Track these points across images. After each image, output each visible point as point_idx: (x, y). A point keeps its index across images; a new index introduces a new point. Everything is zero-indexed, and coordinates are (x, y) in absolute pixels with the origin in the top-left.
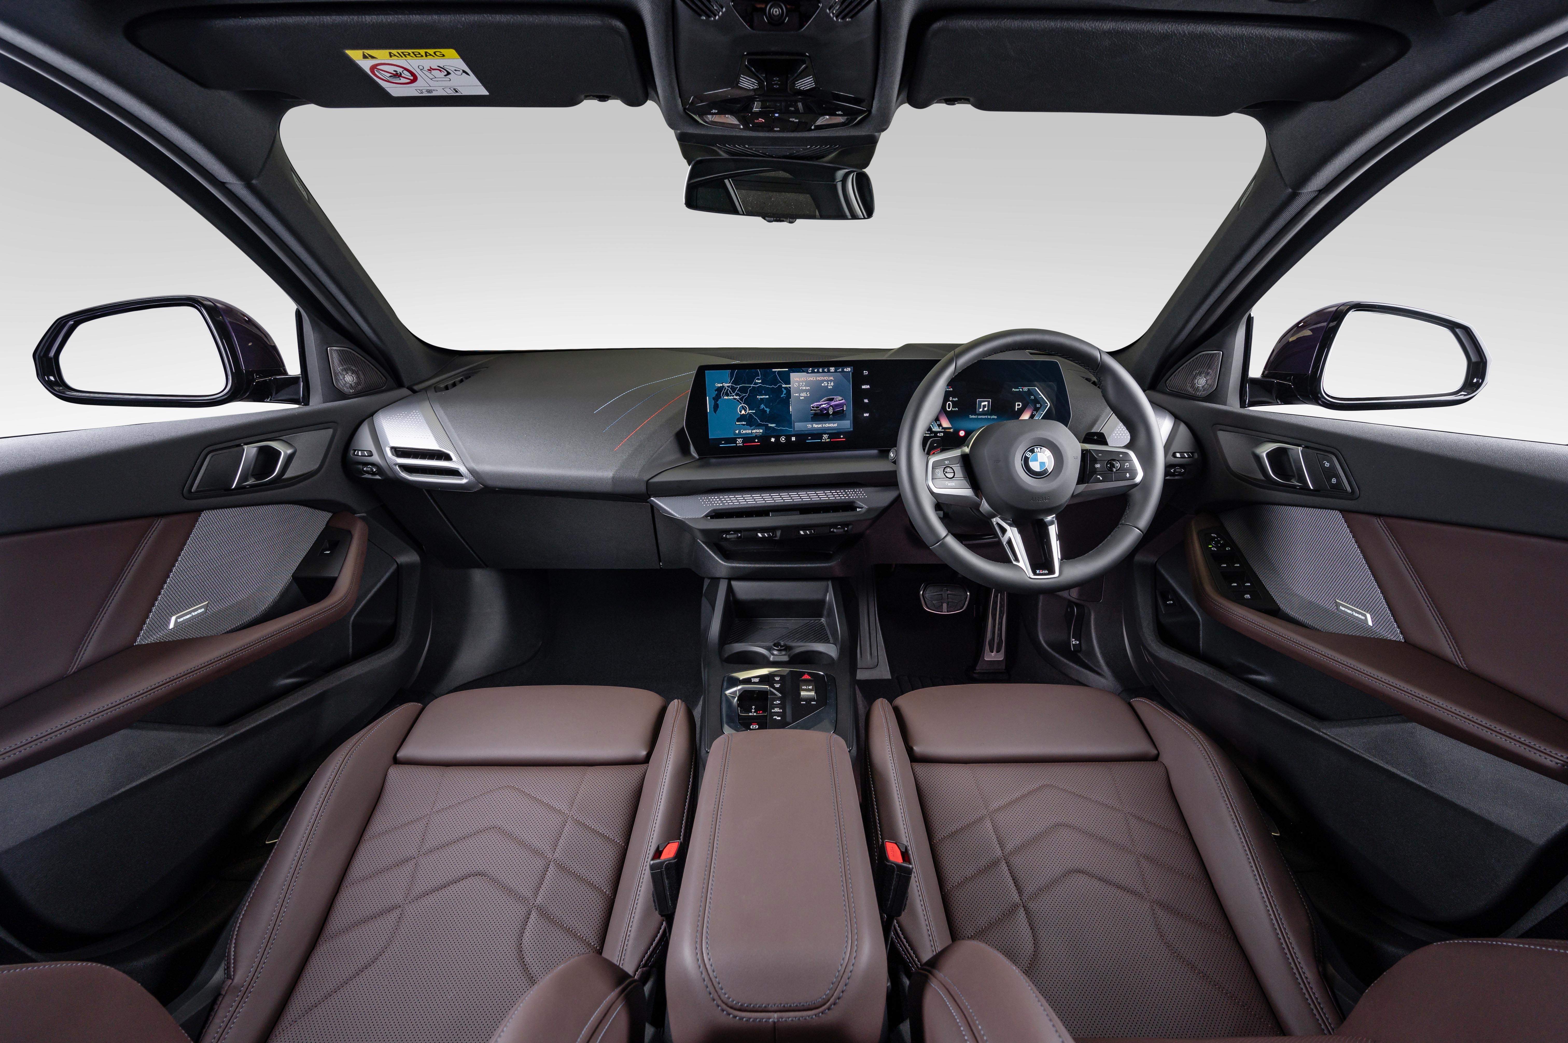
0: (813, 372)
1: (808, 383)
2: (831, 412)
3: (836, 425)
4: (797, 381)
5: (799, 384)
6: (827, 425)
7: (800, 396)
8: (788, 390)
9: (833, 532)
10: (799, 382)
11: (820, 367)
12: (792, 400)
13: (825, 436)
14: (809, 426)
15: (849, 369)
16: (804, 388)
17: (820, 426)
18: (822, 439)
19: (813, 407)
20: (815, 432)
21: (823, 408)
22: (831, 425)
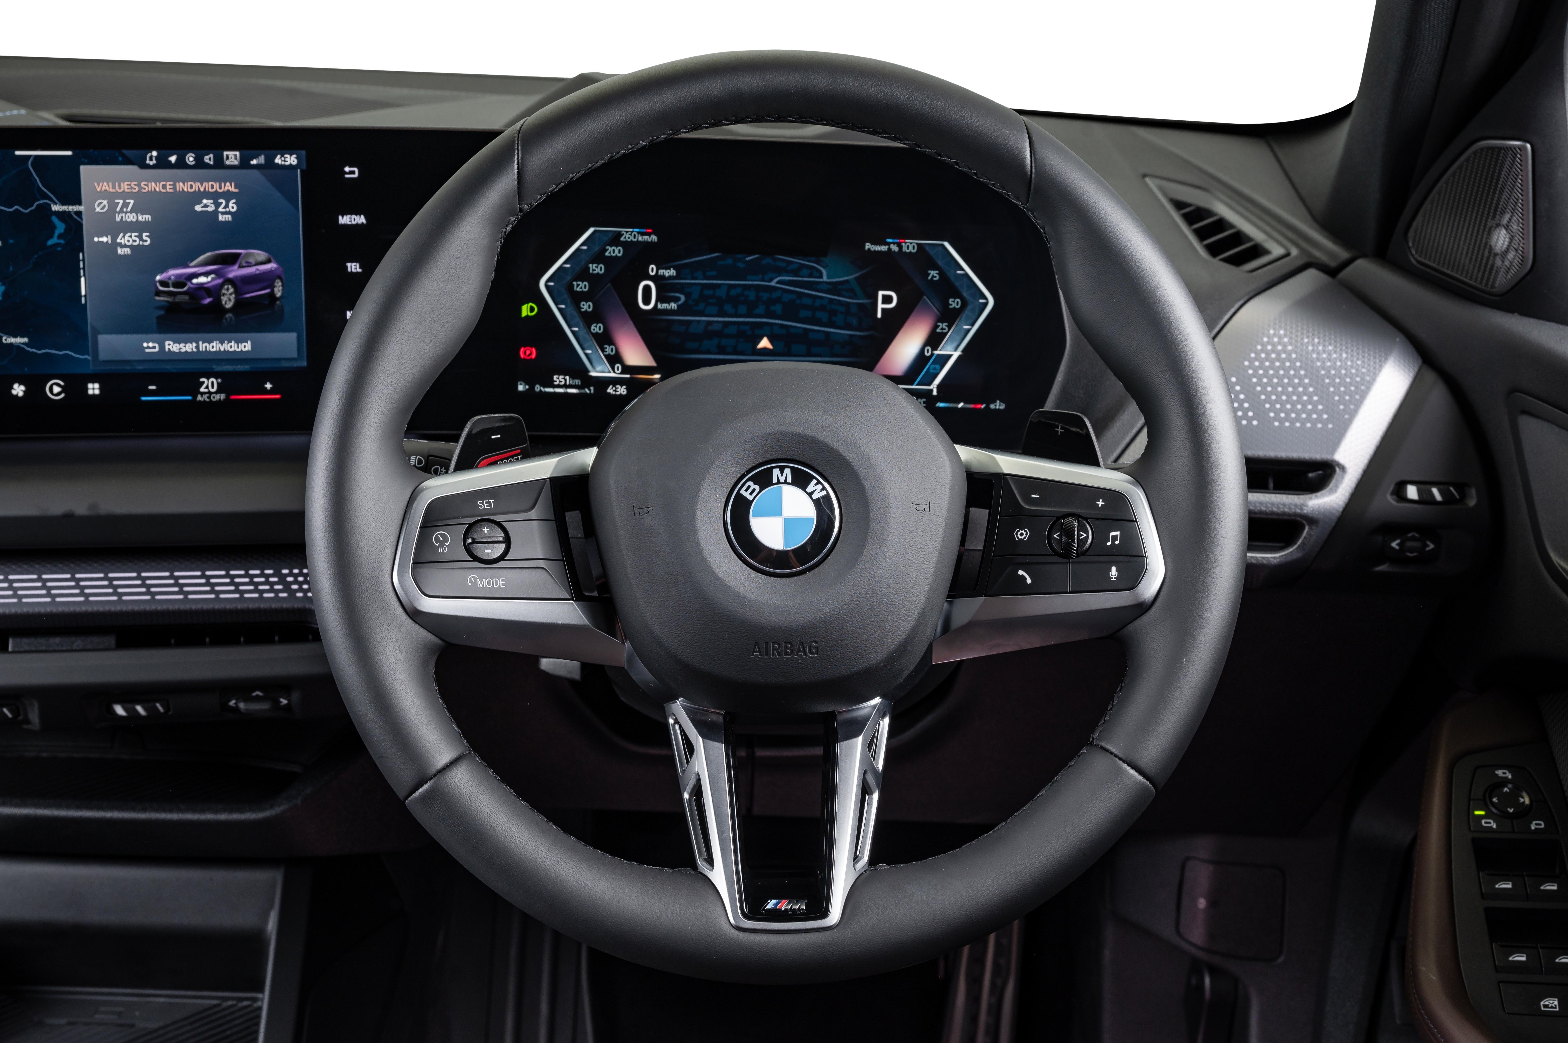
0: (162, 163)
1: (143, 203)
2: (228, 300)
3: (247, 347)
4: (105, 195)
5: (113, 206)
6: (215, 346)
7: (115, 245)
8: (74, 224)
9: (236, 709)
10: (112, 197)
11: (191, 149)
12: (86, 258)
13: (209, 385)
14: (151, 346)
15: (291, 160)
16: (131, 217)
17: (190, 347)
18: (195, 392)
19: (164, 283)
20: (169, 367)
21: (201, 286)
22: (231, 347)
